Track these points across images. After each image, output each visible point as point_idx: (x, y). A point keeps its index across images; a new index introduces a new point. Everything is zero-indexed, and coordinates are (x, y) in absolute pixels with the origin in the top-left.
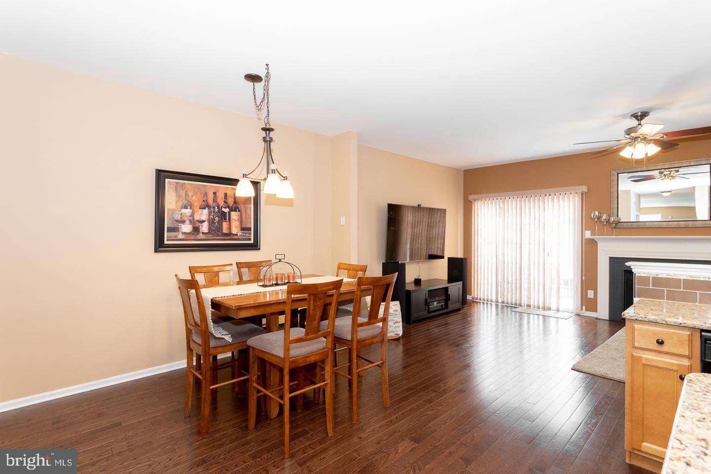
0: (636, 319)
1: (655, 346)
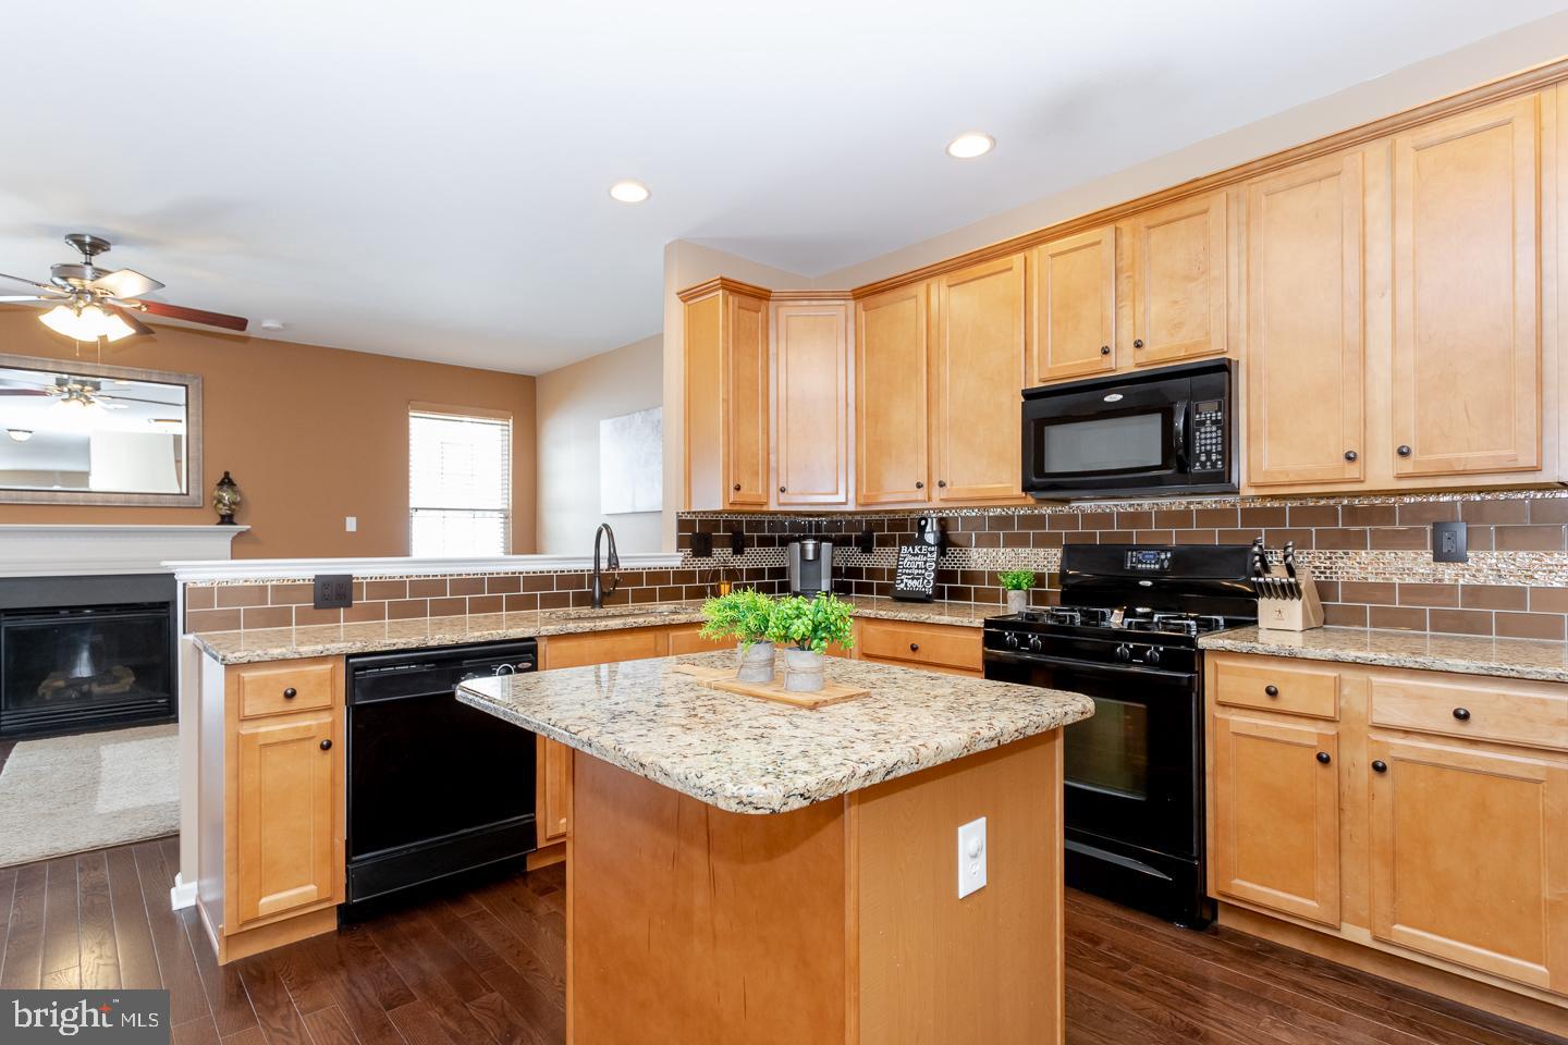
0: (249, 662)
1: (281, 706)
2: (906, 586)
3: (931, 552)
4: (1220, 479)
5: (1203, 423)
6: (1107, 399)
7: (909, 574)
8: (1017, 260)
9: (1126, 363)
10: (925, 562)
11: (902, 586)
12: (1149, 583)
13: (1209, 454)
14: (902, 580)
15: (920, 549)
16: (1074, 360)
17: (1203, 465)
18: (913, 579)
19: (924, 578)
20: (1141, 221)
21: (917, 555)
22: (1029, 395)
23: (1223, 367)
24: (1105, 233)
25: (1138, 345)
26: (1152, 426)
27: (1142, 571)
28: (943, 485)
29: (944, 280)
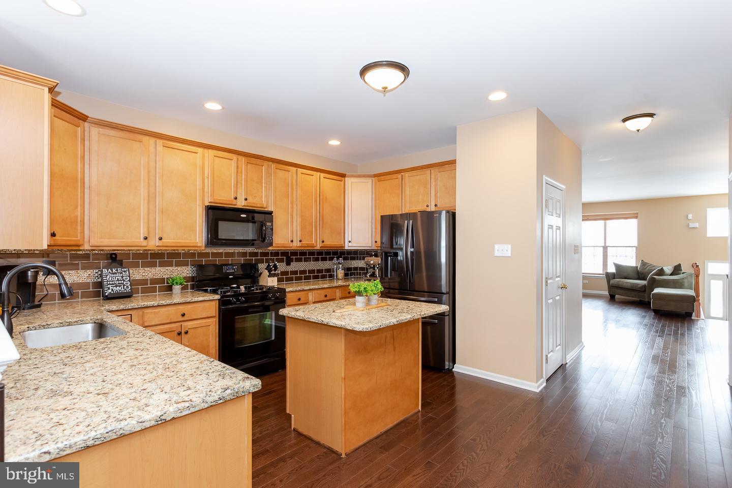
2: (112, 290)
3: (124, 271)
4: (271, 244)
5: (268, 228)
6: (242, 216)
7: (112, 284)
8: (200, 150)
9: (241, 204)
10: (122, 277)
11: (110, 291)
12: (232, 277)
13: (269, 238)
14: (109, 288)
15: (117, 270)
16: (224, 197)
17: (268, 240)
18: (116, 286)
19: (124, 285)
20: (246, 158)
21: (116, 273)
23: (270, 213)
24: (235, 157)
25: (246, 199)
26: (253, 227)
27: (228, 273)
28: (161, 239)
29: (160, 142)
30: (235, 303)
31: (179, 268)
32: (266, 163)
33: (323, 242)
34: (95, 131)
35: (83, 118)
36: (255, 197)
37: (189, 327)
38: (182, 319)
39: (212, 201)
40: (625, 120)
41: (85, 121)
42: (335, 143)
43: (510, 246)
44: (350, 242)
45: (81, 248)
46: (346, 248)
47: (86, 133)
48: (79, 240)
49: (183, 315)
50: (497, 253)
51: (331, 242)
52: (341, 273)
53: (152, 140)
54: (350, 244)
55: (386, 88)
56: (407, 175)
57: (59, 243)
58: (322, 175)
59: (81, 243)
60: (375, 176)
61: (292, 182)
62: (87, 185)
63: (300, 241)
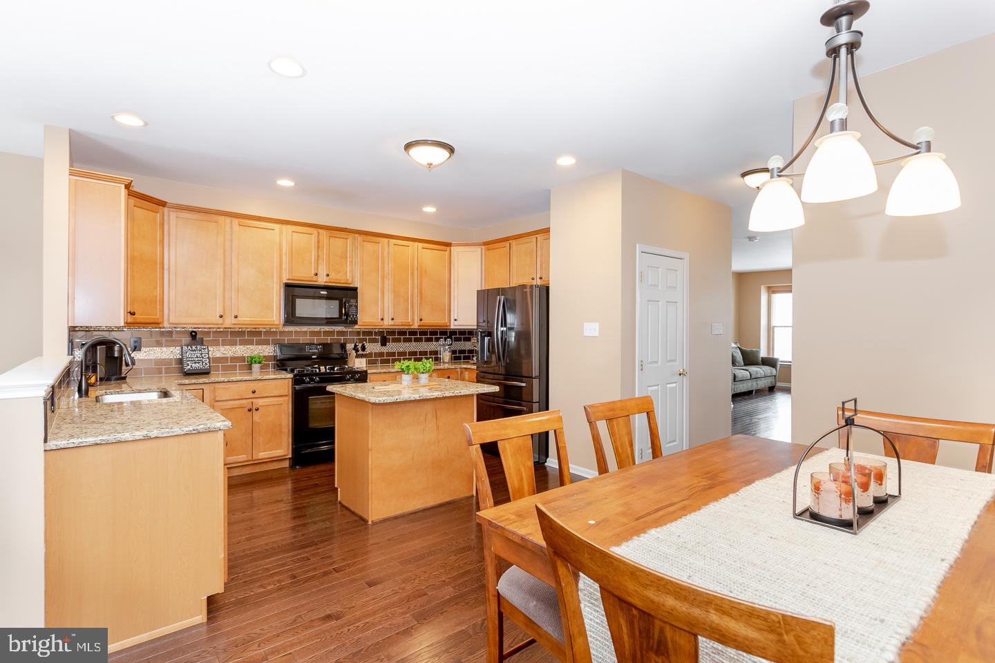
2: (191, 366)
3: (204, 349)
4: (355, 322)
5: (352, 306)
6: (321, 292)
7: (192, 361)
8: (276, 226)
9: (322, 280)
10: (201, 354)
11: (189, 367)
12: (316, 357)
13: (353, 315)
14: (188, 365)
15: (196, 348)
16: (303, 274)
17: (352, 318)
18: (195, 363)
19: (203, 362)
20: (328, 232)
21: (195, 350)
22: (288, 286)
23: (355, 289)
24: (314, 231)
25: (328, 275)
26: (335, 304)
27: (312, 353)
28: (236, 317)
29: (236, 221)
30: (309, 383)
31: (260, 347)
32: (351, 236)
33: (421, 320)
34: (173, 215)
35: (163, 204)
36: (339, 272)
37: (260, 404)
38: (253, 396)
39: (290, 278)
40: (744, 175)
41: (164, 207)
42: (430, 209)
43: (598, 324)
44: (456, 320)
45: (161, 326)
46: (452, 327)
47: (166, 218)
48: (158, 319)
49: (254, 392)
50: (586, 334)
51: (432, 320)
52: (446, 356)
53: (228, 220)
54: (456, 323)
55: (431, 164)
56: (513, 242)
57: (138, 321)
58: (421, 245)
59: (160, 321)
60: (486, 244)
61: (383, 254)
62: (166, 267)
63: (393, 319)
